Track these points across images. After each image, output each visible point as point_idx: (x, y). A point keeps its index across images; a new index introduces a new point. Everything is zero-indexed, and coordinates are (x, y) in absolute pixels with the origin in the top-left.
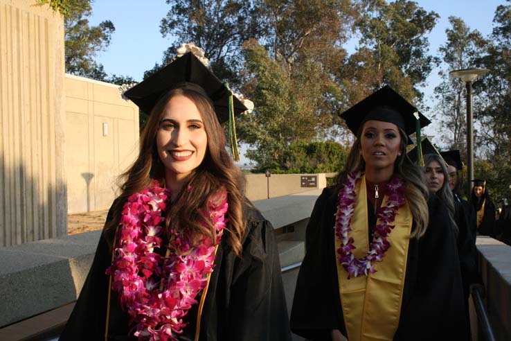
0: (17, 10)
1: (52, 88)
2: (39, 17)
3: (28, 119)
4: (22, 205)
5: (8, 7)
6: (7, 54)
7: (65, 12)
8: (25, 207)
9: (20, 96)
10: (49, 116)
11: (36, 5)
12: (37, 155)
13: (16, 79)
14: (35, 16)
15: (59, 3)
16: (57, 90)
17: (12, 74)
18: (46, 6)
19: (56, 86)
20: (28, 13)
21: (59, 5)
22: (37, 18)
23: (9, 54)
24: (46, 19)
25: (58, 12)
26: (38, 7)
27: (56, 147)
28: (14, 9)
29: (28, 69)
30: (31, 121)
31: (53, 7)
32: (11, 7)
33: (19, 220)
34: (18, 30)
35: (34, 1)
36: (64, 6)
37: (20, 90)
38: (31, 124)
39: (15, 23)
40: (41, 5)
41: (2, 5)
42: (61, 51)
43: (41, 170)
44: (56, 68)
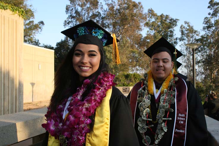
0: (4, 17)
1: (18, 49)
2: (13, 19)
4: (4, 99)
7: (24, 17)
8: (5, 100)
9: (4, 52)
10: (16, 61)
11: (12, 14)
12: (11, 77)
13: (3, 45)
14: (11, 19)
15: (22, 13)
16: (20, 50)
17: (1, 43)
18: (16, 15)
19: (20, 48)
20: (9, 18)
21: (22, 15)
24: (16, 21)
26: (13, 15)
27: (19, 74)
28: (3, 16)
29: (8, 41)
30: (9, 63)
31: (19, 15)
32: (1, 15)
33: (3, 105)
34: (4, 25)
35: (11, 12)
36: (24, 15)
37: (4, 50)
38: (9, 65)
39: (3, 22)
40: (14, 14)
42: (22, 34)
43: (12, 84)
44: (20, 41)
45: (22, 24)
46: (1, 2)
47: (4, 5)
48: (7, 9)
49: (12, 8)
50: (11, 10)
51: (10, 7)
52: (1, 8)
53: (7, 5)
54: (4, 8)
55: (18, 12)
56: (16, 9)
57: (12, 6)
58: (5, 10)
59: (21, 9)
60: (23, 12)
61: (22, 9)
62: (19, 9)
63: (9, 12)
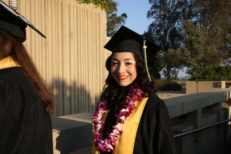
0: (87, 10)
1: (101, 43)
2: (96, 13)
3: (91, 57)
5: (83, 9)
6: (83, 29)
7: (107, 10)
9: (88, 47)
10: (100, 56)
11: (95, 8)
12: (95, 72)
13: (86, 40)
14: (94, 12)
15: (104, 6)
16: (103, 44)
17: (85, 38)
18: (99, 8)
19: (103, 42)
20: (92, 11)
21: (104, 7)
22: (95, 13)
23: (84, 30)
24: (99, 14)
25: (104, 10)
26: (96, 9)
27: (103, 69)
28: (86, 10)
29: (91, 36)
30: (92, 58)
31: (102, 8)
32: (85, 9)
33: (87, 101)
34: (87, 19)
35: (94, 6)
36: (106, 7)
37: (88, 45)
38: (92, 60)
39: (86, 16)
40: (97, 7)
41: (81, 8)
42: (105, 27)
43: (96, 79)
44: (103, 35)
45: (104, 17)
48: (89, 2)
49: (95, 1)
50: (94, 3)
51: (93, 1)
52: (84, 2)
54: (87, 2)
55: (100, 5)
56: (99, 2)
58: (88, 4)
59: (103, 1)
60: (105, 4)
61: (105, 2)
62: (102, 2)
63: (91, 5)
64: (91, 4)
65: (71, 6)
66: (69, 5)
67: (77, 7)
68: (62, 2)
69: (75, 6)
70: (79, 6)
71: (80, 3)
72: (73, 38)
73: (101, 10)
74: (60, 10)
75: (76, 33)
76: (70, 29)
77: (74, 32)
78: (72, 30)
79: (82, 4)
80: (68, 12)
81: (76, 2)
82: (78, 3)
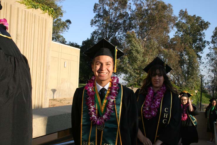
0: (35, 15)
1: (46, 47)
2: (43, 18)
3: (36, 59)
5: (31, 14)
6: (30, 32)
7: (53, 16)
10: (44, 58)
11: (42, 13)
12: (39, 74)
13: (32, 43)
14: (41, 17)
16: (48, 47)
17: (31, 41)
18: (47, 14)
20: (39, 17)
21: (51, 14)
22: (42, 18)
24: (46, 19)
25: (51, 16)
27: (46, 71)
28: (34, 15)
29: (37, 39)
32: (33, 14)
34: (35, 23)
35: (42, 11)
36: (53, 14)
37: (34, 47)
39: (33, 20)
40: (44, 13)
41: (29, 13)
42: (51, 32)
43: (39, 80)
44: (49, 39)
45: (51, 23)
46: (33, 1)
47: (36, 4)
48: (38, 8)
49: (43, 7)
50: (42, 9)
51: (41, 7)
52: (33, 7)
53: (38, 4)
54: (35, 7)
55: (48, 11)
56: (46, 8)
57: (43, 5)
58: (36, 9)
59: (50, 8)
60: (53, 11)
61: (52, 8)
62: (49, 8)
63: (39, 11)
64: (39, 9)
65: (20, 10)
66: (18, 9)
67: (25, 11)
68: (11, 6)
69: (23, 10)
70: (27, 10)
71: (28, 8)
72: (20, 40)
73: (49, 16)
74: (9, 13)
75: (23, 35)
76: (17, 32)
77: (21, 35)
78: (19, 33)
79: (30, 9)
80: (17, 15)
81: (25, 6)
82: (26, 7)
